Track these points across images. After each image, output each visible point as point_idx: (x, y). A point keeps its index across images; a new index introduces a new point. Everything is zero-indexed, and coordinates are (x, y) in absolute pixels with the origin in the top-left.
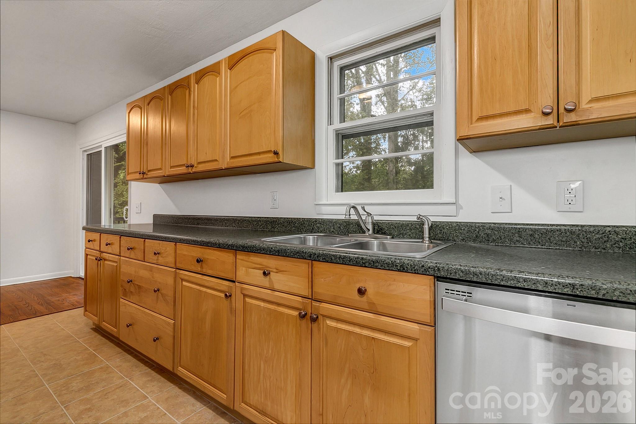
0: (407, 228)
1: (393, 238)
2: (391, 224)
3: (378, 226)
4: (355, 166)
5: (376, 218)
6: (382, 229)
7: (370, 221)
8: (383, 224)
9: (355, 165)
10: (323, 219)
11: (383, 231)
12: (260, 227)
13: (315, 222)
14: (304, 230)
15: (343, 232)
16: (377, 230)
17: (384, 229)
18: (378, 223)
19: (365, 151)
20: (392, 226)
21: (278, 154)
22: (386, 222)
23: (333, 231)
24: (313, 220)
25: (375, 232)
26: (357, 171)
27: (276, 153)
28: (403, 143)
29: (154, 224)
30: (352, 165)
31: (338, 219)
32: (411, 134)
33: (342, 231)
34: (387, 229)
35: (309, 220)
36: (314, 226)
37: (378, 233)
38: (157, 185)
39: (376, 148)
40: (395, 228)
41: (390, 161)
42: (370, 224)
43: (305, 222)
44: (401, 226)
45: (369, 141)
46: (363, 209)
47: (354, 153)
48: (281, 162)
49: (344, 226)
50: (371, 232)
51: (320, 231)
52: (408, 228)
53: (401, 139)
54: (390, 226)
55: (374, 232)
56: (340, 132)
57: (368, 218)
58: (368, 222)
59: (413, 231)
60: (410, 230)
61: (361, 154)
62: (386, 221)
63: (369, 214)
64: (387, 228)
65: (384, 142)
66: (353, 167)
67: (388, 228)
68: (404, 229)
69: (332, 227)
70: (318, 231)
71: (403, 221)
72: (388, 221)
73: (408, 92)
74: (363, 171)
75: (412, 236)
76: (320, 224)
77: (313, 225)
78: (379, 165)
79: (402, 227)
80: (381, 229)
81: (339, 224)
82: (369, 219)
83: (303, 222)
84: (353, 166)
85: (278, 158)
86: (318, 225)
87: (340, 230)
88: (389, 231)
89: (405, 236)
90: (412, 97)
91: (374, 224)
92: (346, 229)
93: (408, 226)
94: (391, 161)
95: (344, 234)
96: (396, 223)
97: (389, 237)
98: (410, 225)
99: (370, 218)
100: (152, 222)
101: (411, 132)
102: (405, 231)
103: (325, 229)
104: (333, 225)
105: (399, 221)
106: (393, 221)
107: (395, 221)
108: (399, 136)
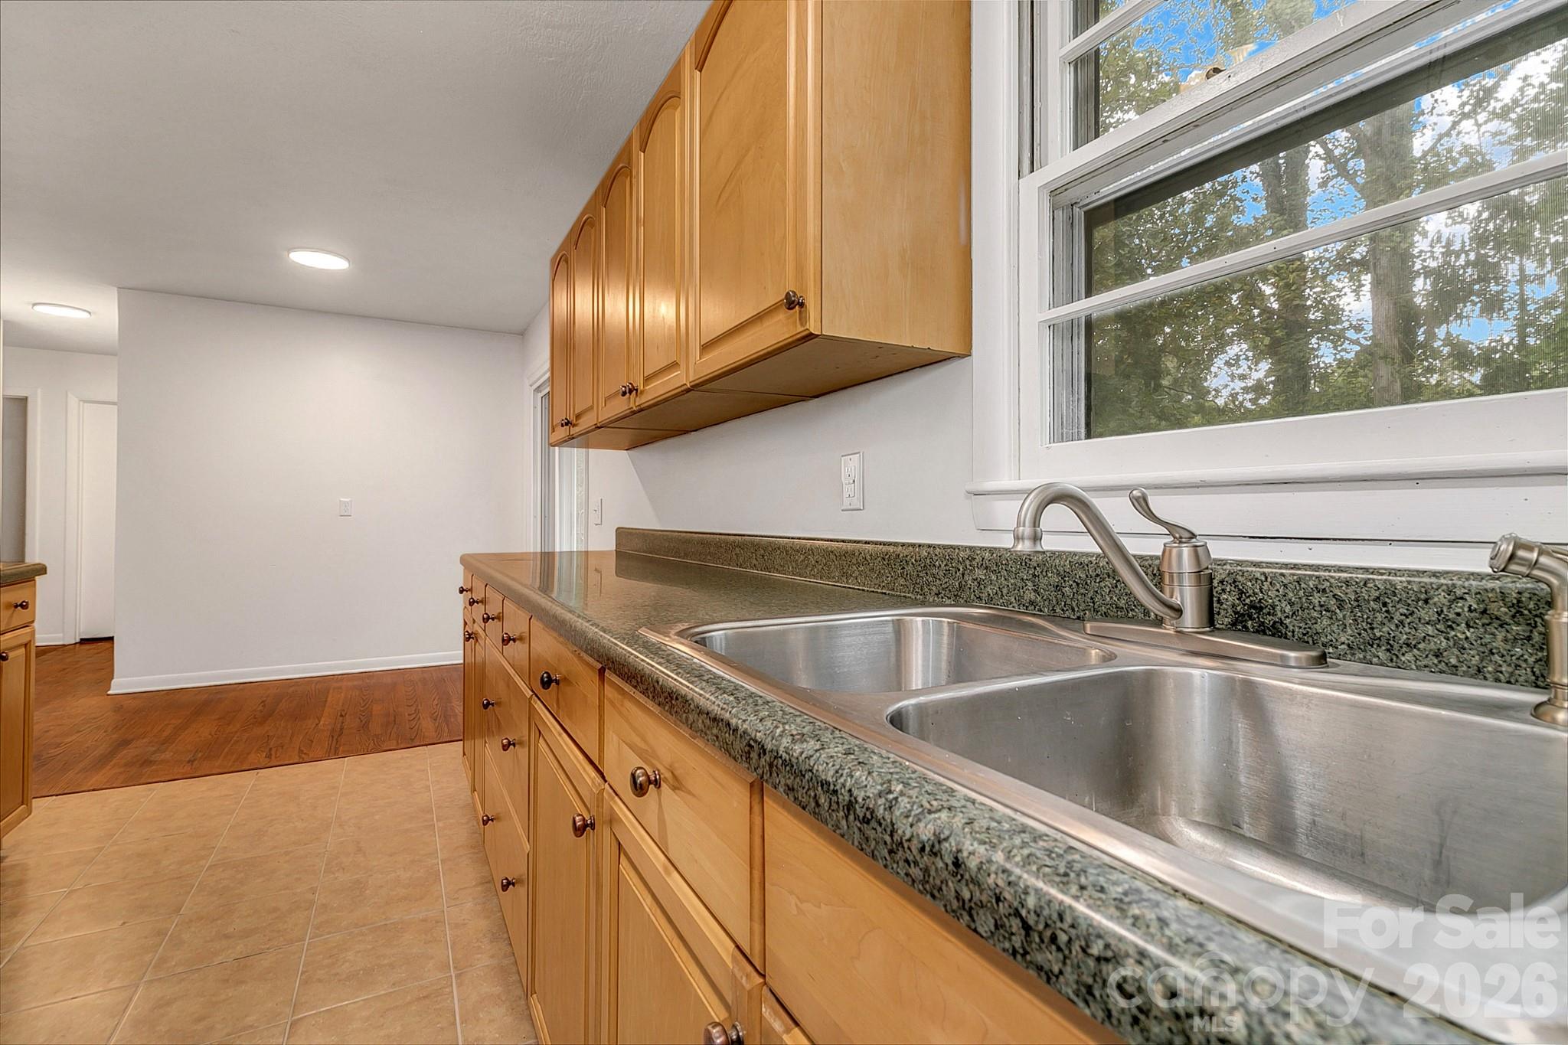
0: (1422, 613)
1: (1321, 660)
2: (1311, 584)
3: (1241, 592)
4: (1250, 385)
5: (1219, 551)
6: (1261, 609)
7: (1187, 565)
8: (1266, 585)
9: (1250, 383)
10: (995, 549)
11: (1269, 620)
12: (812, 573)
13: (967, 562)
14: (934, 588)
15: (1073, 610)
16: (1236, 613)
17: (1273, 607)
18: (1240, 578)
19: (1279, 333)
20: (1316, 599)
21: (802, 305)
22: (1282, 575)
23: (1032, 603)
24: (962, 554)
25: (1222, 620)
26: (1257, 399)
27: (793, 303)
28: (1436, 294)
29: (619, 554)
30: (1238, 385)
31: (1054, 553)
32: (1468, 263)
33: (1069, 601)
34: (1288, 609)
35: (949, 553)
36: (966, 577)
37: (1239, 624)
38: (622, 455)
39: (1326, 321)
40: (1341, 608)
41: (1381, 358)
42: (1187, 580)
43: (935, 558)
44: (1377, 599)
45: (1295, 303)
46: (1141, 504)
47: (1245, 346)
48: (811, 336)
49: (1078, 584)
50: (1190, 618)
51: (984, 596)
52: (1427, 613)
53: (1425, 284)
54: (1308, 595)
55: (1211, 622)
56: (1073, 194)
57: (1175, 551)
58: (1175, 569)
59: (1461, 632)
60: (1440, 626)
61: (1266, 346)
62: (1286, 566)
63: (1181, 535)
64: (1291, 604)
65: (1358, 299)
66: (1242, 389)
67: (1296, 608)
68: (1397, 617)
69: (1030, 584)
70: (980, 598)
71: (1391, 572)
72: (1295, 566)
73: (1455, 124)
74: (1275, 394)
75: (1453, 661)
76: (986, 568)
77: (963, 574)
78: (1337, 378)
79: (1385, 604)
80: (1254, 607)
81: (1058, 574)
82: (1180, 556)
83: (928, 561)
84: (1243, 385)
85: (803, 320)
86: (980, 574)
87: (1059, 596)
88: (1303, 620)
89: (1408, 657)
90: (1472, 140)
91: (1208, 583)
92: (1084, 595)
93: (1426, 601)
94: (1385, 357)
95: (1079, 618)
96: (1347, 583)
97: (1296, 658)
98: (1441, 598)
99: (1186, 551)
100: (614, 548)
101: (1467, 255)
102: (1407, 629)
103: (1005, 591)
104: (1034, 576)
105: (1366, 570)
106: (1327, 568)
107: (1340, 569)
108: (1418, 273)
